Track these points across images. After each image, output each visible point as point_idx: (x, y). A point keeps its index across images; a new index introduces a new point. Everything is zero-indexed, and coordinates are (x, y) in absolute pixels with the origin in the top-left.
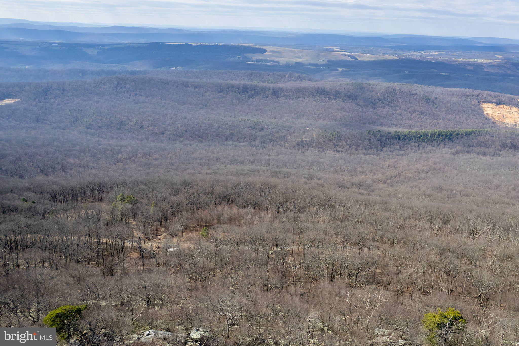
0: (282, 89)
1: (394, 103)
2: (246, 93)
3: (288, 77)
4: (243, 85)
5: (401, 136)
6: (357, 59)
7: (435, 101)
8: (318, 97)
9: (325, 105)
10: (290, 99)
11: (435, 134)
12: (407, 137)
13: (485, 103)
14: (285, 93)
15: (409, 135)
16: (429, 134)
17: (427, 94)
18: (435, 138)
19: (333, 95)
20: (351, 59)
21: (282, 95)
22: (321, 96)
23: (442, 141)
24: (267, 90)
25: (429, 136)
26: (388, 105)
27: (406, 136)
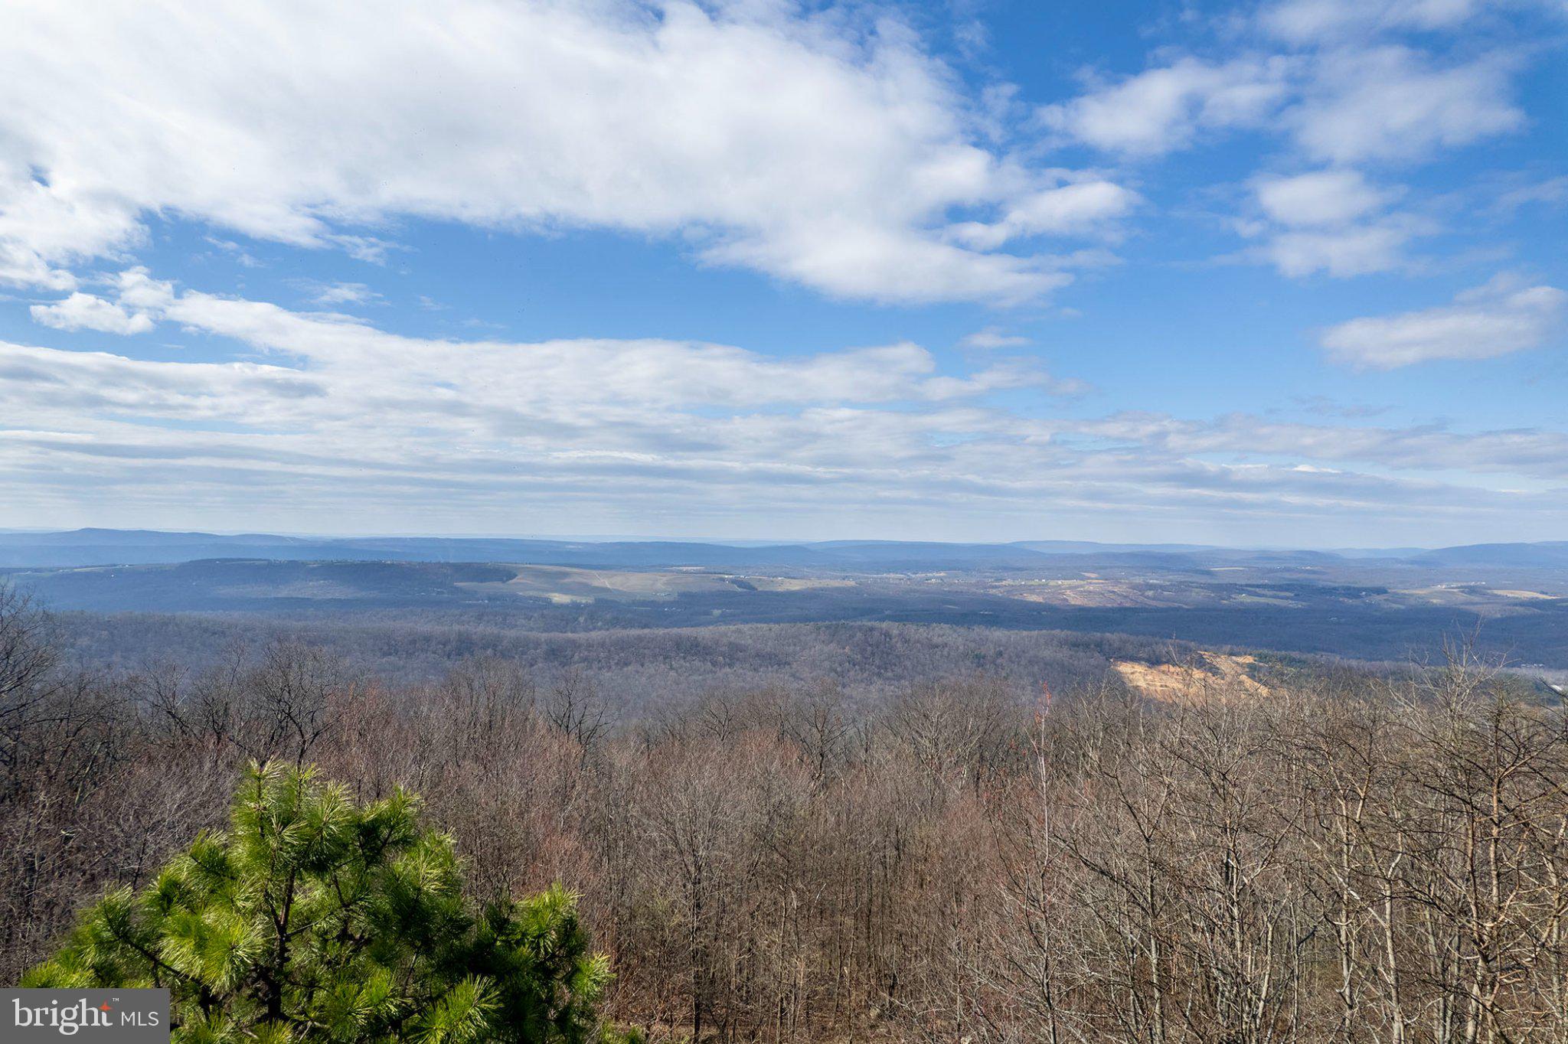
0: (575, 645)
1: (892, 671)
2: (467, 655)
3: (586, 620)
4: (460, 634)
6: (754, 589)
7: (999, 661)
8: (682, 662)
9: (705, 680)
10: (600, 669)
13: (1122, 661)
14: (586, 653)
17: (972, 645)
19: (723, 655)
20: (740, 590)
21: (576, 657)
22: (689, 658)
24: (531, 645)
26: (879, 675)
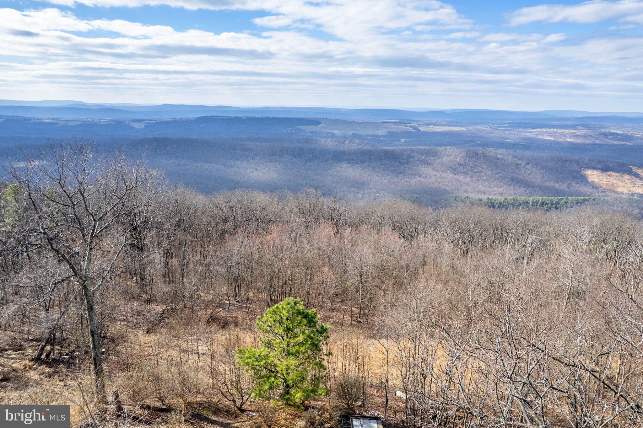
1: (477, 169)
2: (302, 156)
3: (348, 143)
4: (299, 148)
5: (495, 203)
6: (420, 130)
7: (527, 167)
11: (537, 203)
12: (503, 205)
13: (588, 169)
14: (348, 157)
15: (504, 202)
16: (531, 202)
18: (538, 206)
19: (404, 159)
20: (413, 131)
23: (547, 210)
25: (531, 204)
26: (471, 170)
27: (501, 203)
